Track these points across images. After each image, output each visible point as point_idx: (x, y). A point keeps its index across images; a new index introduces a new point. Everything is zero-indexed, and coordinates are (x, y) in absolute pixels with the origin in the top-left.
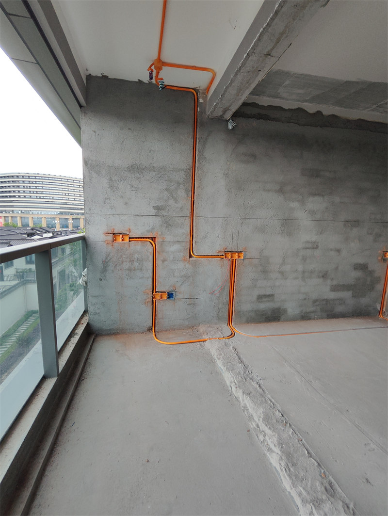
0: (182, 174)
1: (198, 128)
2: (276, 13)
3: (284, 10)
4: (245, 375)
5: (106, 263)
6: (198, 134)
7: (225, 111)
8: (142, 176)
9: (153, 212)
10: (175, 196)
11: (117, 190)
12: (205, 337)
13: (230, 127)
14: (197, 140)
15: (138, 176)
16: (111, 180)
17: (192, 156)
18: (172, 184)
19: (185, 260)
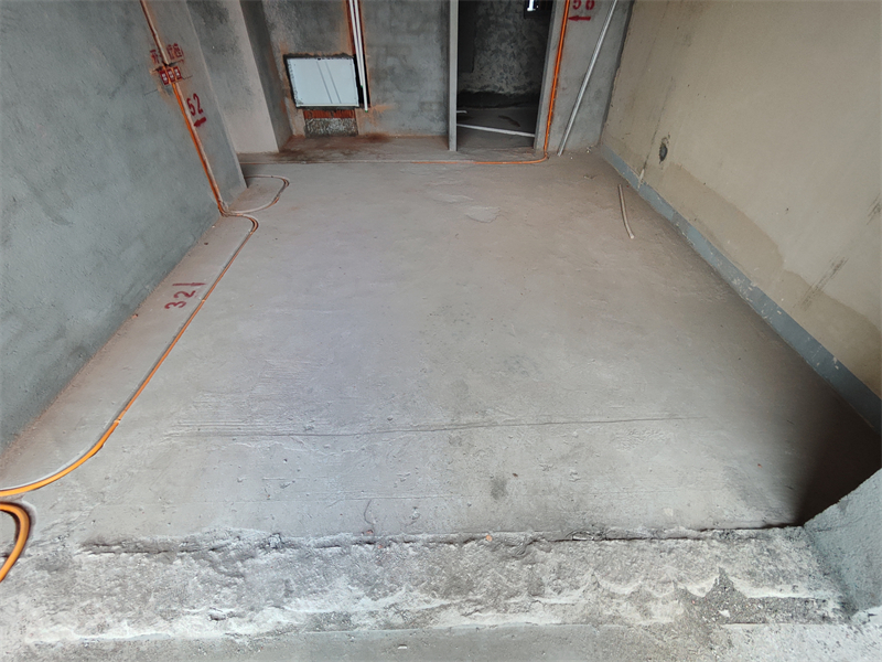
4: (222, 568)
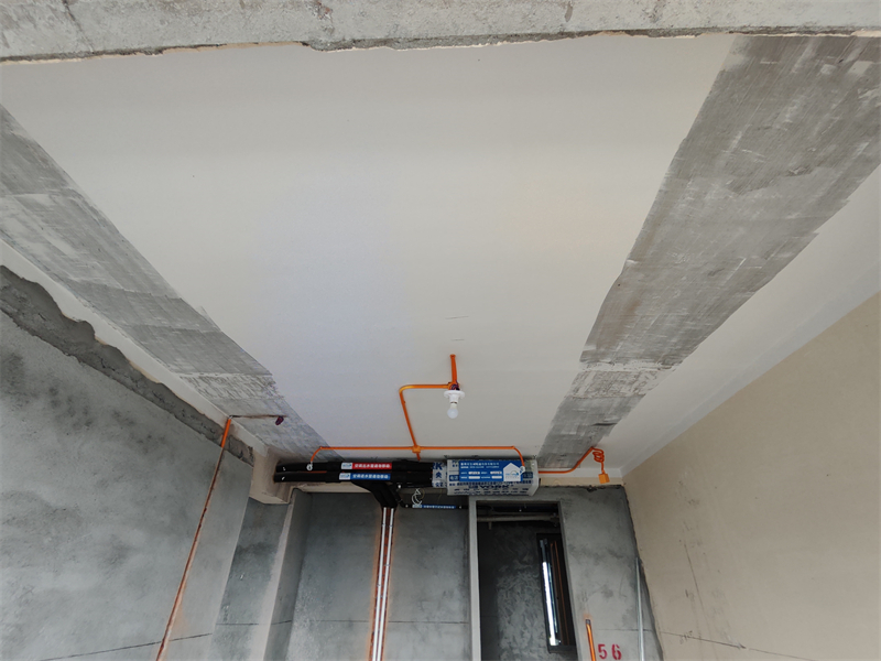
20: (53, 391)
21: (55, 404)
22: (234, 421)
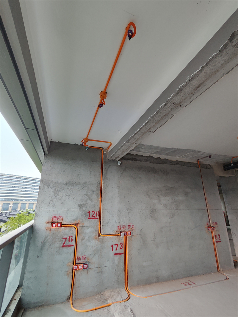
0: (95, 186)
1: (103, 164)
2: (136, 133)
3: (138, 133)
5: (43, 244)
6: (103, 167)
7: (117, 158)
8: (73, 188)
9: (78, 208)
10: (91, 198)
11: (58, 196)
12: (109, 302)
13: (119, 164)
14: (103, 170)
15: (71, 187)
16: (55, 190)
17: (100, 177)
18: (89, 192)
19: (96, 238)
20: (161, 170)
21: (162, 172)
22: (199, 160)
